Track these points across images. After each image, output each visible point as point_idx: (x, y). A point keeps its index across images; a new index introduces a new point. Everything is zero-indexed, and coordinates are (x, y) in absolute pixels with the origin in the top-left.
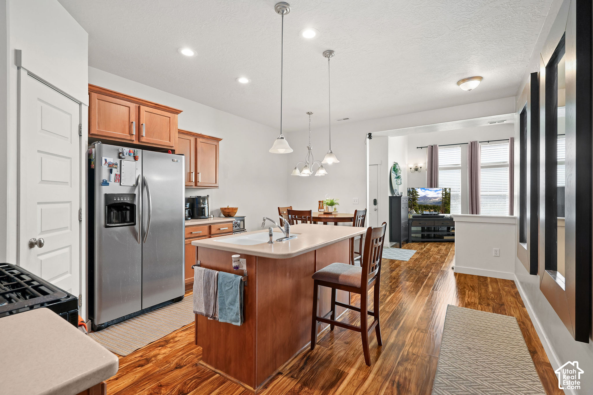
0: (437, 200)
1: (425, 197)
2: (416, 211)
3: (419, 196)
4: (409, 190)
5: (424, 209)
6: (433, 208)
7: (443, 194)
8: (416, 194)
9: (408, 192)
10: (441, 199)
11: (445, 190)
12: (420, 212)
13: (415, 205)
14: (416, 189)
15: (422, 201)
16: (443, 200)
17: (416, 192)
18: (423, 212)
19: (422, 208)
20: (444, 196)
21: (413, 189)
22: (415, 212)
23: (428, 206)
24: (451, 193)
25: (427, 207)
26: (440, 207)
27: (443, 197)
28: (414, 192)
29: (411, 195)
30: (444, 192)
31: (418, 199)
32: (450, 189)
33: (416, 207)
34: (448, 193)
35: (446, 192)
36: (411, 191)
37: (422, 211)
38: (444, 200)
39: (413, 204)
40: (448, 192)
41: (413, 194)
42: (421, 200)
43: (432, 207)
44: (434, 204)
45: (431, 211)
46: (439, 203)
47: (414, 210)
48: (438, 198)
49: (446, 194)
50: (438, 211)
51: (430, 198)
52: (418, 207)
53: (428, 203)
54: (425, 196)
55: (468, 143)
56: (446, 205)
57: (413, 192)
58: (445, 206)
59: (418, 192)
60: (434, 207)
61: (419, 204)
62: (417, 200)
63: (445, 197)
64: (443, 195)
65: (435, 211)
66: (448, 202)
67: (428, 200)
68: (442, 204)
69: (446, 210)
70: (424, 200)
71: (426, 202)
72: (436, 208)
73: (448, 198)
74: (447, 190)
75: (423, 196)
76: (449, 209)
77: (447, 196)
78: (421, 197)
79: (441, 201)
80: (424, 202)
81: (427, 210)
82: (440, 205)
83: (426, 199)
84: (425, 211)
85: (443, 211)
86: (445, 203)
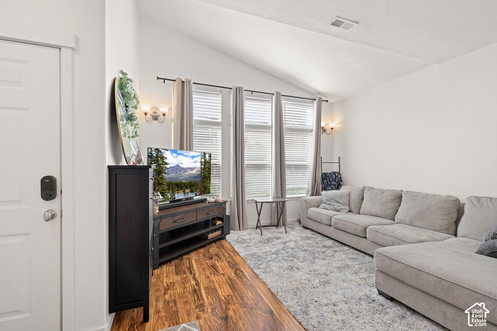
0: (194, 172)
1: (177, 168)
2: (163, 194)
3: (168, 166)
4: (151, 153)
5: (176, 189)
6: (189, 187)
7: (201, 162)
8: (163, 162)
9: (149, 157)
10: (199, 171)
11: (204, 157)
12: (169, 195)
13: (162, 184)
14: (162, 151)
15: (172, 175)
16: (201, 172)
17: (162, 158)
18: (174, 195)
19: (173, 189)
20: (203, 166)
21: (157, 150)
22: (161, 197)
23: (182, 183)
24: (213, 162)
25: (181, 186)
26: (198, 184)
27: (201, 167)
28: (159, 157)
29: (155, 163)
30: (203, 160)
31: (166, 171)
32: (210, 156)
33: (164, 188)
34: (207, 161)
35: (205, 160)
36: (155, 155)
37: (173, 193)
38: (203, 173)
39: (158, 181)
40: (208, 160)
41: (158, 160)
42: (171, 173)
43: (187, 185)
44: (190, 179)
45: (187, 191)
46: (196, 177)
47: (159, 194)
48: (196, 170)
49: (205, 162)
50: (196, 191)
51: (185, 170)
52: (166, 187)
53: (182, 178)
54: (178, 165)
55: (231, 89)
56: (205, 180)
57: (157, 157)
58: (203, 182)
59: (166, 158)
60: (190, 184)
61: (167, 180)
62: (165, 173)
63: (205, 168)
64: (202, 165)
65: (192, 192)
66: (207, 176)
67: (181, 173)
68: (201, 179)
69: (205, 190)
70: (176, 173)
71: (179, 177)
72: (192, 187)
73: (207, 169)
74: (207, 156)
75: (175, 166)
76: (208, 187)
77: (207, 166)
78: (171, 167)
79: (199, 174)
80: (176, 176)
81: (181, 191)
82: (198, 180)
83: (178, 171)
84: (177, 193)
85: (202, 190)
86: (204, 176)
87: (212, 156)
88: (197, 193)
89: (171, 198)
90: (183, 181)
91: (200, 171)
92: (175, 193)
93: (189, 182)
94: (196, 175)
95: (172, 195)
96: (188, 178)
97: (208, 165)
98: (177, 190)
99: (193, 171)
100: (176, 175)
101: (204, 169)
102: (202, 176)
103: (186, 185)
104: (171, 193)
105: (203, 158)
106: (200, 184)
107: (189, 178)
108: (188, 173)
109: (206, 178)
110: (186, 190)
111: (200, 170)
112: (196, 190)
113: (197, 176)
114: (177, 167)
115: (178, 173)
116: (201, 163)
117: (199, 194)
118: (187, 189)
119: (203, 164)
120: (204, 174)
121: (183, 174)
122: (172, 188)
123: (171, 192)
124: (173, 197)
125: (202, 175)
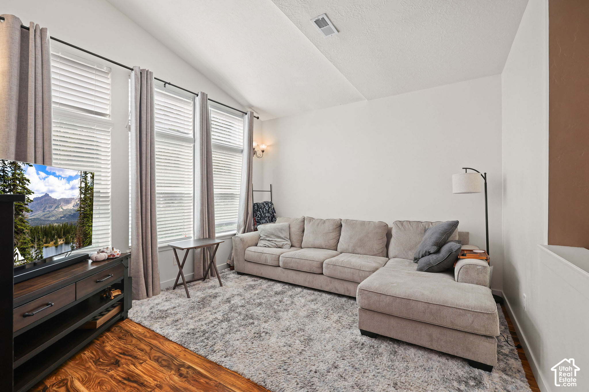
0: (70, 206)
1: (46, 200)
2: (23, 252)
3: (31, 197)
4: (5, 172)
5: (44, 240)
6: (64, 235)
7: (81, 188)
8: (25, 188)
10: (77, 205)
11: (86, 179)
12: (33, 253)
13: (22, 231)
14: (22, 167)
15: (38, 214)
16: (81, 207)
17: (23, 180)
18: (40, 252)
19: (39, 240)
20: (83, 196)
21: (15, 165)
22: (21, 258)
23: (53, 228)
24: (96, 188)
25: (51, 233)
26: (76, 229)
27: (81, 198)
28: (17, 179)
29: (11, 191)
30: (83, 185)
31: (29, 207)
32: (93, 178)
33: (25, 239)
34: (89, 186)
35: (86, 184)
36: (10, 174)
37: (40, 248)
38: (83, 208)
39: (16, 227)
40: (90, 184)
41: (15, 186)
42: (37, 210)
43: (61, 230)
44: (65, 221)
45: (59, 243)
46: (73, 216)
47: (18, 251)
48: (73, 203)
49: (86, 189)
50: (73, 242)
51: (57, 203)
52: (28, 238)
53: (54, 219)
54: (47, 195)
56: (86, 219)
57: (14, 178)
58: (83, 224)
59: (28, 181)
60: (64, 229)
61: (31, 224)
62: (27, 211)
63: (85, 199)
64: (81, 193)
65: (67, 243)
66: (88, 212)
67: (52, 209)
68: (80, 220)
69: (85, 238)
70: (44, 209)
71: (49, 217)
72: (68, 235)
73: (89, 201)
74: (89, 175)
75: (42, 197)
76: (90, 232)
77: (88, 195)
78: (36, 199)
79: (78, 210)
80: (44, 215)
81: (51, 243)
82: (76, 221)
83: (47, 206)
84: (46, 247)
85: (81, 239)
86: (85, 214)
87: (95, 178)
88: (74, 245)
89: (36, 257)
90: (55, 224)
91: (79, 205)
92: (42, 248)
93: (63, 226)
94: (73, 212)
95: (38, 251)
96: (61, 218)
97: (90, 194)
98: (46, 242)
99: (68, 205)
100: (44, 213)
101: (84, 201)
102: (82, 214)
103: (59, 231)
104: (36, 249)
105: (83, 181)
106: (78, 228)
107: (63, 219)
108: (61, 210)
109: (86, 217)
110: (59, 240)
111: (78, 202)
112: (73, 239)
113: (74, 214)
114: (46, 198)
115: (47, 210)
116: (80, 190)
117: (76, 246)
118: (60, 238)
119: (83, 192)
120: (85, 210)
121: (55, 212)
122: (37, 238)
123: (36, 246)
124: (40, 256)
125: (82, 211)
